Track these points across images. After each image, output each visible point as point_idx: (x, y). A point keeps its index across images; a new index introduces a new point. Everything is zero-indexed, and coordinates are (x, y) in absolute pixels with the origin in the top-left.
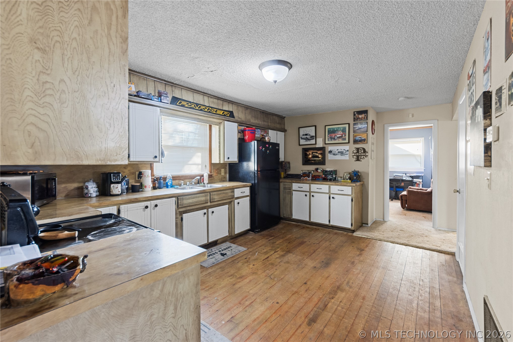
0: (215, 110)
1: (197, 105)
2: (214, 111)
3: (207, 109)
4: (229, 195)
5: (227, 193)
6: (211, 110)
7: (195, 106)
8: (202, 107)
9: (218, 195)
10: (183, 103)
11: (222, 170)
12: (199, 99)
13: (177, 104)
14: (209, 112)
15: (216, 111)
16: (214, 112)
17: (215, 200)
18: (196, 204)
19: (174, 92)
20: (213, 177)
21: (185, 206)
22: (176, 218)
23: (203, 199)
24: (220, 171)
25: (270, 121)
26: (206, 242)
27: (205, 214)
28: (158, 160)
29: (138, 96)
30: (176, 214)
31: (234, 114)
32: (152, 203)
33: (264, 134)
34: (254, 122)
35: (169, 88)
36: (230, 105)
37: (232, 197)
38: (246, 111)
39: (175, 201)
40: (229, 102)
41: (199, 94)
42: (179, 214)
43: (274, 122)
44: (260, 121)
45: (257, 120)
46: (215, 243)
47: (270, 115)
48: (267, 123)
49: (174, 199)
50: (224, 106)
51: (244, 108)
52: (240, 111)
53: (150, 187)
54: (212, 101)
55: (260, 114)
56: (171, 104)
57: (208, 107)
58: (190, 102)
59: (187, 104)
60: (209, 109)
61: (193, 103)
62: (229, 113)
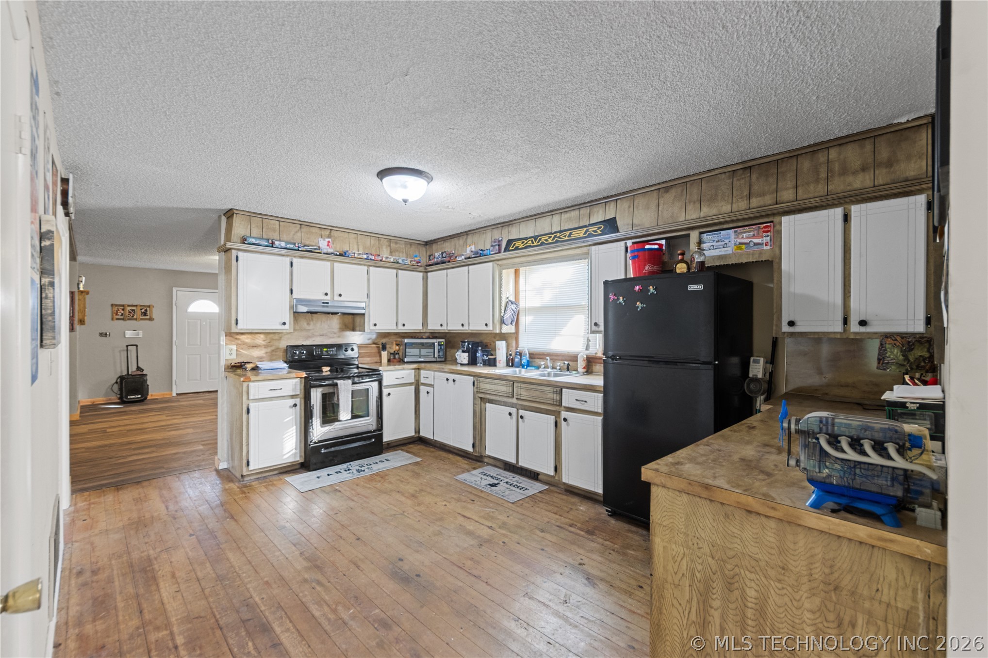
0: (568, 233)
1: (535, 238)
2: (565, 236)
3: (552, 238)
4: (548, 396)
5: (543, 392)
6: (559, 237)
7: (533, 243)
8: (543, 238)
9: (527, 389)
10: (518, 244)
12: (544, 226)
13: (510, 248)
14: (557, 242)
15: (569, 236)
16: (567, 238)
17: (521, 398)
18: (495, 393)
19: (510, 232)
21: (483, 391)
22: (474, 404)
23: (504, 389)
25: (790, 184)
26: (514, 461)
27: (510, 414)
28: (491, 329)
29: (469, 258)
30: (474, 398)
31: (619, 223)
32: (451, 377)
33: (750, 240)
34: (694, 216)
35: (505, 230)
36: (609, 207)
37: (555, 403)
38: (663, 197)
39: (472, 381)
40: (606, 202)
41: (544, 218)
42: (479, 399)
43: (823, 175)
44: (723, 203)
45: (709, 206)
46: (534, 476)
47: (795, 161)
48: (768, 199)
49: (472, 378)
50: (594, 215)
51: (655, 194)
52: (641, 208)
53: (501, 362)
54: (568, 218)
55: (728, 181)
56: (505, 251)
57: (553, 234)
58: (526, 239)
59: (523, 242)
60: (555, 237)
61: (530, 238)
62: (601, 227)
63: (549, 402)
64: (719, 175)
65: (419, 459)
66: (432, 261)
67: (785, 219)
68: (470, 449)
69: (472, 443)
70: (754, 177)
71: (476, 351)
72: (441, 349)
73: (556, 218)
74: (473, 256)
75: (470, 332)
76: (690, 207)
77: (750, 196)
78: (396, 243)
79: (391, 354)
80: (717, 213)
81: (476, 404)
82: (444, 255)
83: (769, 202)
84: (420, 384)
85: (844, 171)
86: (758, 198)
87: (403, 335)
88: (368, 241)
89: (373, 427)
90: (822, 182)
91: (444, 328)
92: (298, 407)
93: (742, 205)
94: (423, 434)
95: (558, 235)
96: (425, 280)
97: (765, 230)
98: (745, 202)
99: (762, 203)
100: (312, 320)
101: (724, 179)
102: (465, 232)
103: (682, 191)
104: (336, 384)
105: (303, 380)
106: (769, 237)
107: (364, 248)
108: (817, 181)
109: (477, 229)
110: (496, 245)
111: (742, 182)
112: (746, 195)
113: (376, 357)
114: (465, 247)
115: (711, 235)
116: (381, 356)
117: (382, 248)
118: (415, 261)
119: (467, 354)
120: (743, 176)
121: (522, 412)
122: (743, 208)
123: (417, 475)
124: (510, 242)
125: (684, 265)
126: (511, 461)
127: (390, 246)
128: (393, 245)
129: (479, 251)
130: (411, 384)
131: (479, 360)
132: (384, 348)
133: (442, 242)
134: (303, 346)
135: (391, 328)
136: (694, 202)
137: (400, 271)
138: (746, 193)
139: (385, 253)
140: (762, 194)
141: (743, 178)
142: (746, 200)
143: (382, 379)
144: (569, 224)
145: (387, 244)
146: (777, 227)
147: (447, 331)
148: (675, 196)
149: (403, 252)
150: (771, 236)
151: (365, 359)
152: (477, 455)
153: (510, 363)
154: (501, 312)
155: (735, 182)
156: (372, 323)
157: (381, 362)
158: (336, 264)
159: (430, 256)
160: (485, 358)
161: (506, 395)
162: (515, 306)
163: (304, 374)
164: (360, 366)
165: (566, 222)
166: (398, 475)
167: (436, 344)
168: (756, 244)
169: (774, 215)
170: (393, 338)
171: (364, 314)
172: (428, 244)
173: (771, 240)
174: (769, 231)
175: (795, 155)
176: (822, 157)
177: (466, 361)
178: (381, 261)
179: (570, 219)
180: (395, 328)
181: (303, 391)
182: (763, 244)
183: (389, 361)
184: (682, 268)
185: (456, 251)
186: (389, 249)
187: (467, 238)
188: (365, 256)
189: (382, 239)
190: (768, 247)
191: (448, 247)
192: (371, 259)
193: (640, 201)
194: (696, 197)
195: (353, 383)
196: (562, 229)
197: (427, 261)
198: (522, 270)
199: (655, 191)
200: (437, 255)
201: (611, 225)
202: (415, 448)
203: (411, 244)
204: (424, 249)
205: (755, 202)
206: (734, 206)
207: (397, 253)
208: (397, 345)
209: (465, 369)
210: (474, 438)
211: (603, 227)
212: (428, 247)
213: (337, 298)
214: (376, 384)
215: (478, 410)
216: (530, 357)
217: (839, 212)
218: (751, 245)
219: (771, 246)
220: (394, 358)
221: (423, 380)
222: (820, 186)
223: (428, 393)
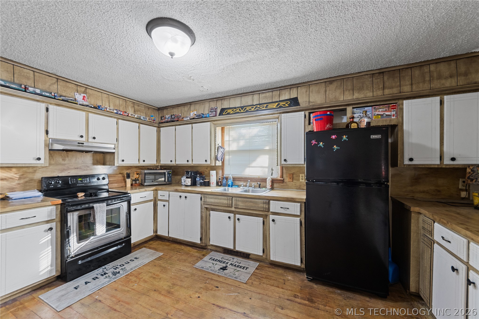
0: (265, 105)
1: (242, 108)
2: (263, 107)
3: (254, 108)
4: (260, 206)
5: (256, 203)
6: (259, 108)
7: (240, 110)
8: (248, 108)
9: (243, 202)
10: (229, 111)
11: (301, 175)
12: (247, 101)
13: (224, 114)
14: (257, 110)
15: (266, 107)
16: (264, 108)
17: (239, 207)
18: (218, 205)
19: (223, 104)
20: (285, 183)
21: (208, 203)
22: (201, 212)
23: (225, 202)
24: (297, 176)
25: (408, 82)
26: (232, 247)
27: (229, 218)
28: (209, 163)
29: (194, 119)
30: (201, 208)
31: (300, 100)
32: (183, 195)
33: (383, 113)
34: (349, 98)
35: (219, 103)
36: (293, 91)
37: (265, 210)
38: (328, 86)
39: (200, 197)
40: (290, 88)
41: (247, 96)
42: (205, 209)
43: (427, 79)
44: (367, 92)
45: (358, 93)
46: (246, 256)
47: (410, 70)
48: (395, 91)
49: (200, 195)
50: (282, 95)
51: (323, 84)
52: (314, 92)
53: (214, 184)
54: (264, 97)
55: (370, 79)
56: (220, 115)
57: (255, 105)
58: (235, 108)
59: (233, 110)
60: (256, 107)
61: (238, 107)
62: (288, 102)
63: (260, 209)
64: (364, 76)
65: (161, 254)
66: (164, 120)
67: (405, 102)
68: (199, 242)
69: (200, 237)
70: (386, 78)
71: (196, 177)
72: (169, 176)
73: (256, 97)
74: (196, 118)
75: (193, 165)
76: (347, 93)
77: (384, 88)
78: (138, 106)
79: (133, 180)
80: (364, 97)
81: (203, 212)
82: (173, 117)
83: (396, 92)
84: (157, 200)
85: (440, 77)
86: (389, 90)
87: (141, 168)
88: (117, 102)
89: (124, 235)
90: (427, 82)
91: (173, 163)
92: (54, 230)
93: (380, 93)
94: (159, 233)
95: (258, 106)
96: (159, 132)
97: (393, 107)
98: (381, 91)
99: (391, 92)
100: (68, 156)
101: (367, 78)
102: (189, 103)
103: (341, 84)
104: (93, 207)
105: (59, 206)
106: (395, 112)
107: (115, 105)
108: (424, 82)
109: (198, 101)
110: (213, 111)
111: (379, 80)
112: (382, 88)
113: (122, 183)
114: (189, 112)
115: (359, 109)
116: (125, 182)
117: (128, 107)
118: (151, 119)
119: (190, 179)
120: (379, 77)
121: (238, 216)
122: (380, 95)
123: (164, 270)
124: (223, 110)
125: (356, 124)
126: (230, 248)
127: (134, 107)
128: (136, 107)
129: (201, 115)
130: (151, 201)
131: (198, 183)
132: (128, 176)
133: (171, 109)
134: (58, 177)
135: (135, 163)
136: (349, 90)
137: (141, 125)
138: (381, 86)
139: (130, 112)
140: (391, 88)
141: (379, 78)
142: (382, 90)
143: (131, 199)
144: (265, 100)
145: (132, 105)
146: (401, 106)
147: (175, 165)
148: (337, 86)
149: (143, 112)
150: (396, 111)
151: (114, 185)
152: (204, 245)
153: (219, 184)
154: (215, 153)
155: (374, 80)
156: (120, 159)
157: (126, 186)
158: (91, 115)
159: (161, 117)
160: (201, 181)
161: (227, 206)
162: (223, 149)
163: (60, 201)
164: (110, 190)
165: (263, 99)
166: (149, 272)
167: (166, 173)
168: (387, 115)
169: (398, 99)
170: (134, 170)
171: (114, 153)
172: (160, 109)
173: (396, 113)
174: (395, 108)
175: (410, 67)
176: (426, 69)
177: (189, 184)
178: (128, 116)
179: (266, 97)
180: (137, 163)
181: (59, 215)
182: (391, 115)
183: (132, 185)
184: (355, 126)
185: (182, 115)
186: (133, 109)
187: (190, 107)
188: (115, 111)
189: (128, 102)
190: (395, 117)
191: (176, 112)
192: (120, 114)
193: (314, 88)
194: (350, 87)
195: (107, 205)
196: (260, 103)
197: (160, 120)
198: (226, 128)
199: (323, 83)
200: (167, 116)
201: (294, 102)
202: (154, 243)
203: (149, 108)
204: (157, 112)
205: (387, 92)
206: (374, 93)
207: (139, 113)
208: (137, 174)
209: (189, 189)
210: (202, 234)
211: (289, 102)
212: (160, 111)
213: (91, 140)
214: (125, 204)
215: (204, 215)
216: (233, 180)
217: (438, 99)
218: (385, 115)
219: (396, 117)
220: (136, 183)
221: (160, 197)
222: (426, 84)
223: (164, 206)
